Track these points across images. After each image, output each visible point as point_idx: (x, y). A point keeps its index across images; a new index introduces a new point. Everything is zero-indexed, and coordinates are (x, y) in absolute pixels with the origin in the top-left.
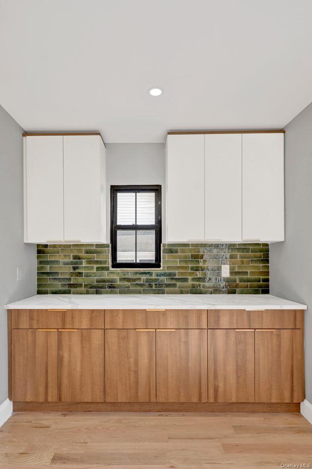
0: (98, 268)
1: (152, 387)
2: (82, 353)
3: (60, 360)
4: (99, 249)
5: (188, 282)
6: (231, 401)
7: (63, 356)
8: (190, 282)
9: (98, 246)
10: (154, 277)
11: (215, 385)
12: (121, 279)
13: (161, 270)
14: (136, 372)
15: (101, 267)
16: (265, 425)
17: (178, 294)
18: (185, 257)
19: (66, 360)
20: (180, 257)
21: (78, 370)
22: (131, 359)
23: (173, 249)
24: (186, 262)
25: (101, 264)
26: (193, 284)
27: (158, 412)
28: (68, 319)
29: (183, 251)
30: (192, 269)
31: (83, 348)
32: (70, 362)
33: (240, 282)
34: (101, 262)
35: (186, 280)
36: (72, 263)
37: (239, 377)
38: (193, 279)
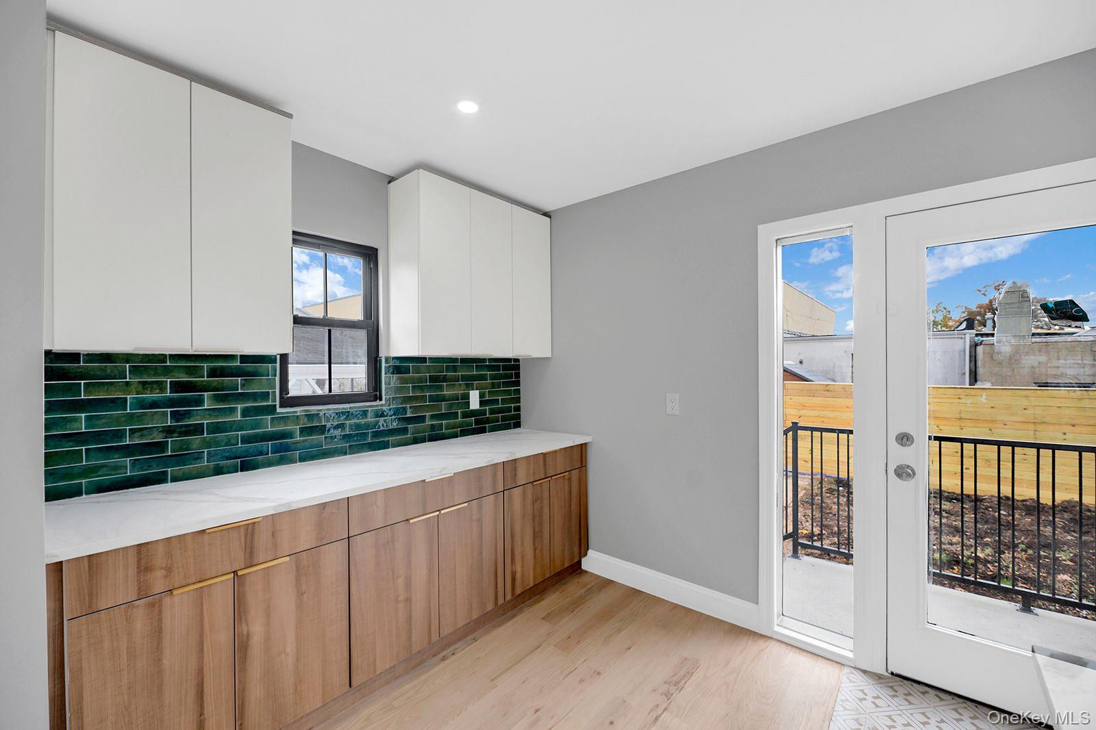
0: (246, 412)
1: (432, 616)
2: (300, 606)
3: (241, 647)
4: (250, 366)
5: (424, 422)
6: (529, 587)
7: (248, 636)
8: (428, 422)
9: (245, 358)
10: (370, 419)
11: (512, 572)
12: (303, 431)
13: (382, 405)
14: (408, 600)
15: (254, 407)
16: (567, 600)
17: (411, 444)
18: (420, 380)
19: (257, 640)
20: (412, 380)
21: (289, 650)
22: (400, 580)
23: (402, 365)
24: (421, 388)
25: (255, 400)
26: (432, 425)
27: (434, 656)
28: (263, 539)
29: (417, 370)
30: (432, 399)
31: (300, 594)
32: (267, 639)
33: (491, 414)
34: (254, 397)
35: (422, 419)
36: (171, 403)
37: (536, 549)
38: (433, 417)
